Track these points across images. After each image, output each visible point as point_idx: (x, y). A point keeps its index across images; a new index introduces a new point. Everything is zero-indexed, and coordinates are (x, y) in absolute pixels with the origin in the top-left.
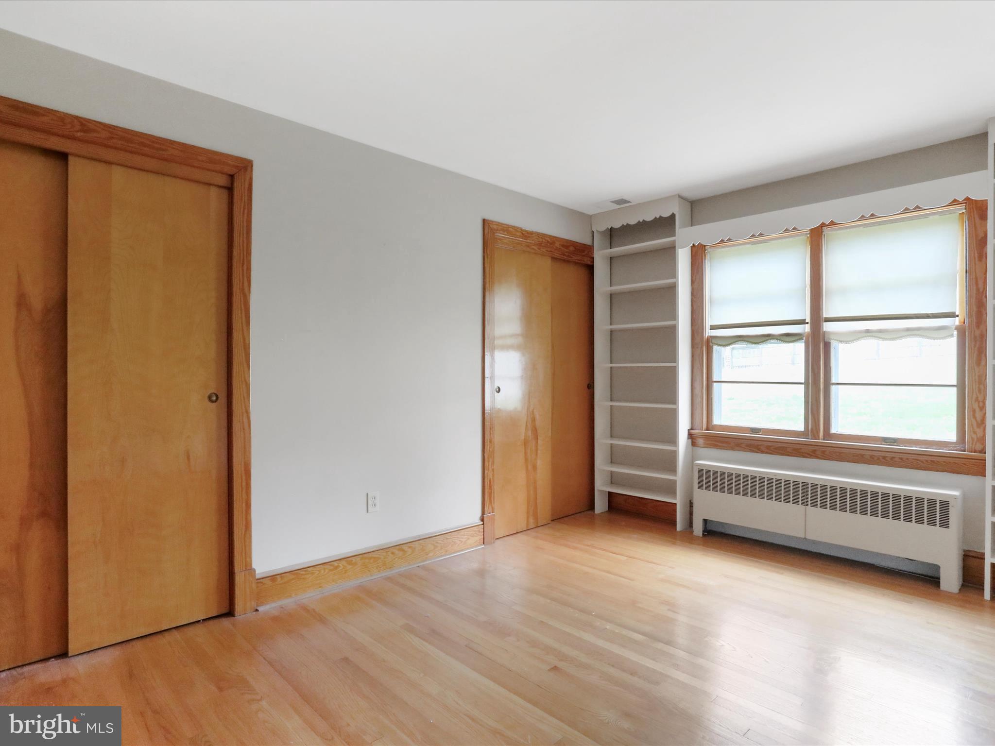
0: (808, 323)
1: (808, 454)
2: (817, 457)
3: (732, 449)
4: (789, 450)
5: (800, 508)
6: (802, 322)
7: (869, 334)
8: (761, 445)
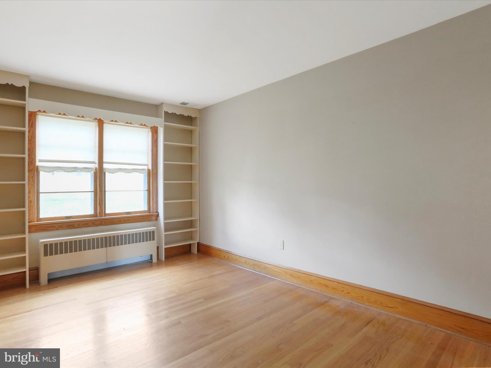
0: (96, 163)
1: (99, 224)
2: (103, 225)
3: (57, 229)
4: (89, 224)
5: (104, 249)
6: (94, 163)
7: (120, 170)
8: (74, 224)
